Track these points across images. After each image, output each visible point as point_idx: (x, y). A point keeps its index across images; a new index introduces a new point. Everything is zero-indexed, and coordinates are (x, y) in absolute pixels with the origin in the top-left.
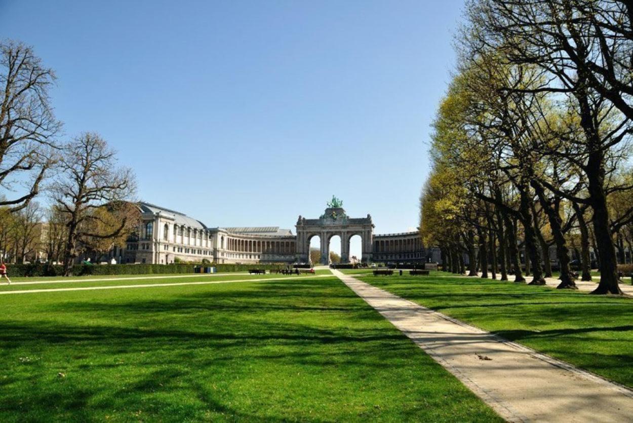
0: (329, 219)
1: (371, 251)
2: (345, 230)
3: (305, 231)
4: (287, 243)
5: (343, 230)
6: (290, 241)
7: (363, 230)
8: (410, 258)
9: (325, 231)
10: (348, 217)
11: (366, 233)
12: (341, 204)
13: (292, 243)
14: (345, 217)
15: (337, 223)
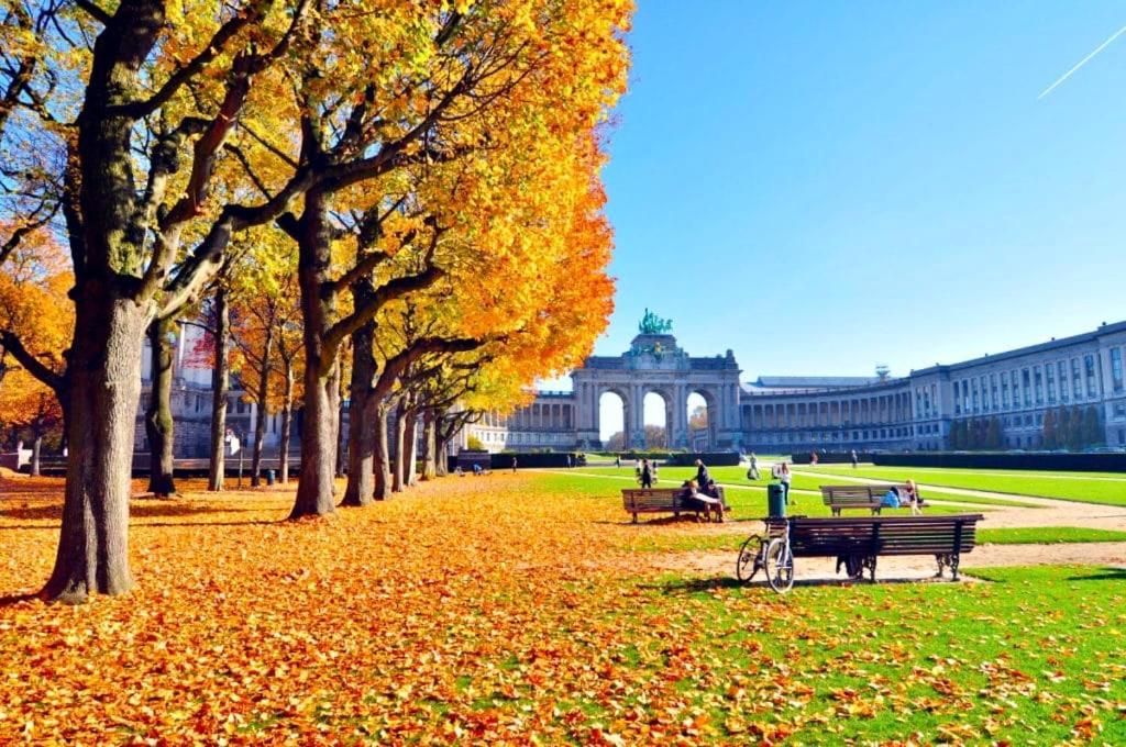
0: (647, 358)
1: (738, 426)
2: (683, 382)
3: (597, 381)
4: (556, 407)
5: (677, 381)
6: (561, 403)
7: (721, 382)
8: (861, 439)
9: (639, 382)
10: (687, 354)
11: (727, 388)
12: (669, 327)
13: (567, 407)
14: (681, 355)
15: (665, 366)
